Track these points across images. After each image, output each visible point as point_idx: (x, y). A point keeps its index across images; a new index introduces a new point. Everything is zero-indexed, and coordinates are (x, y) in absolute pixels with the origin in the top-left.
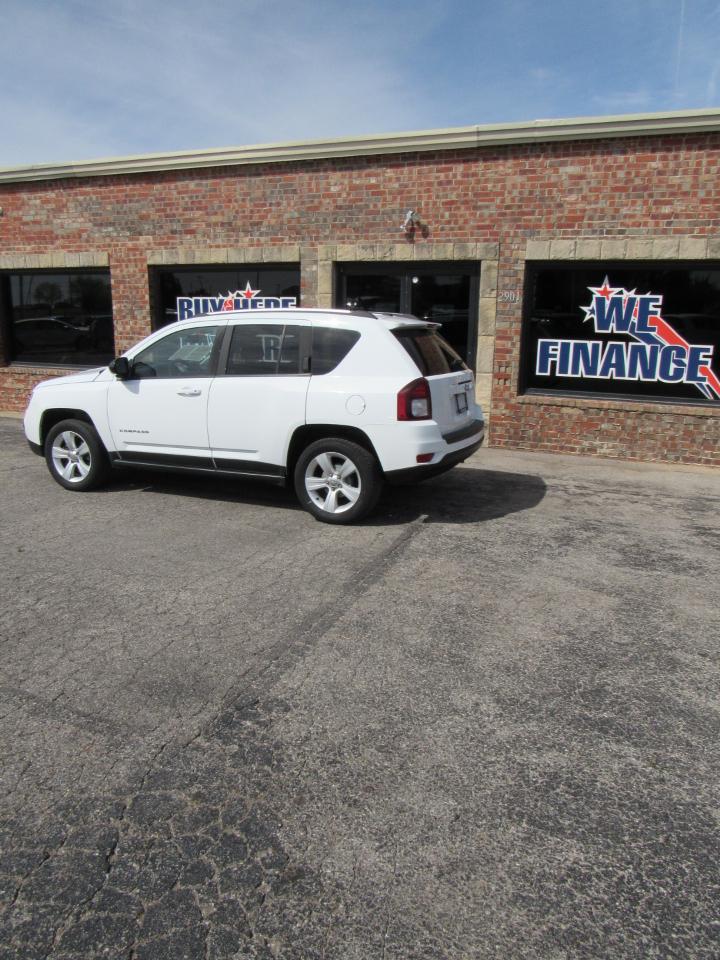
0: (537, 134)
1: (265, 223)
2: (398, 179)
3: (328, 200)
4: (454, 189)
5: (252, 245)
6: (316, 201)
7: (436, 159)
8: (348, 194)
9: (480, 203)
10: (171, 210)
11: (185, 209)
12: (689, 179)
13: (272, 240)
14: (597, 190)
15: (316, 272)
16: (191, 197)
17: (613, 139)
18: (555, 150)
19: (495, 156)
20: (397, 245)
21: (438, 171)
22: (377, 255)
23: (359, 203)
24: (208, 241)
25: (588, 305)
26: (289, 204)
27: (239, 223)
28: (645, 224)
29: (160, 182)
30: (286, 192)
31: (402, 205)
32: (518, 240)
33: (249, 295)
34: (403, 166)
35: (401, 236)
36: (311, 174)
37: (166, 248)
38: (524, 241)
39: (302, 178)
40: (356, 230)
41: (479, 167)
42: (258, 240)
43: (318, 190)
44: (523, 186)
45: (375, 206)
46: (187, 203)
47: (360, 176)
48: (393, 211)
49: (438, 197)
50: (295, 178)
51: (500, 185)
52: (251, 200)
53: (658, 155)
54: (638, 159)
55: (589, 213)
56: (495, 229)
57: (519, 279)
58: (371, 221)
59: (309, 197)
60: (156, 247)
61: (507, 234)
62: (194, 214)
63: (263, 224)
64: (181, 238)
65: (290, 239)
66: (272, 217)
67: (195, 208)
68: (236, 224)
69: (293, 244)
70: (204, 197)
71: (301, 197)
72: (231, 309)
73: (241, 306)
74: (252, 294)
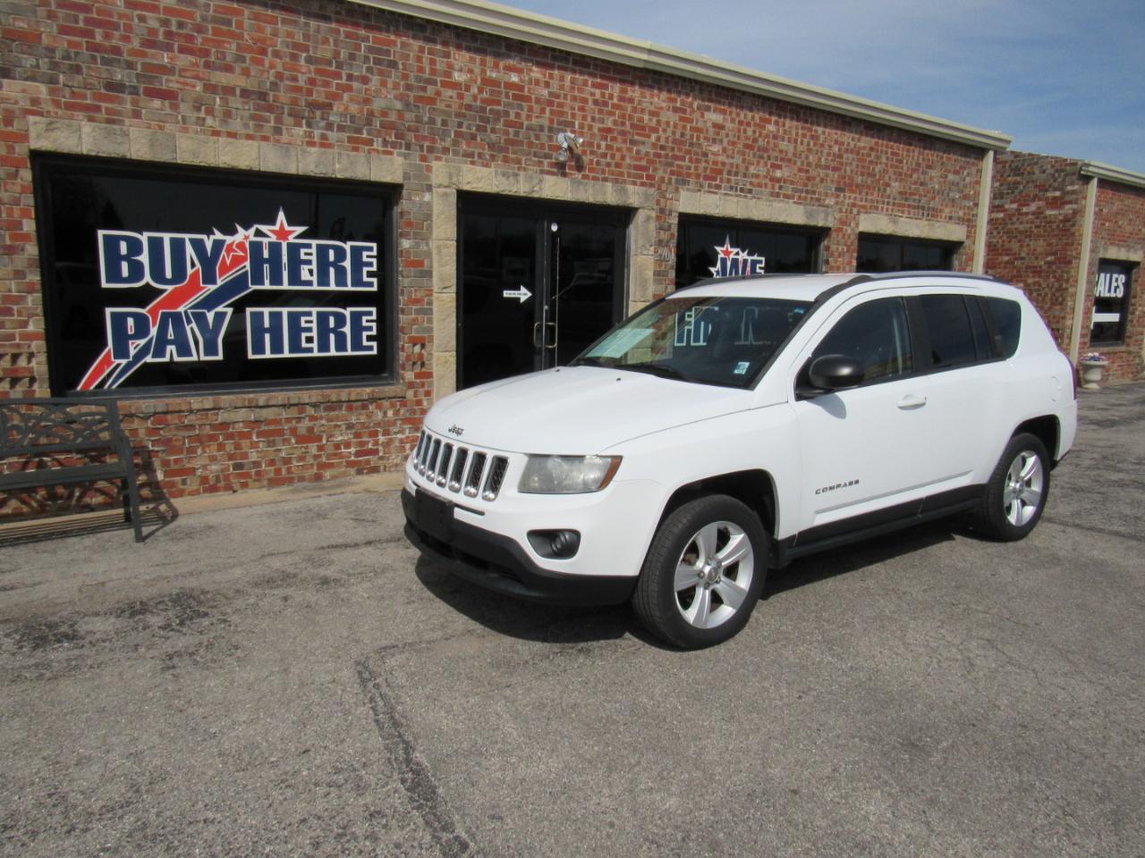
0: (699, 70)
1: (337, 108)
2: (547, 85)
3: (449, 92)
4: (611, 114)
5: (311, 144)
6: (431, 90)
7: (591, 70)
8: (481, 90)
9: (636, 137)
10: (108, 36)
11: (150, 43)
12: (791, 149)
13: (350, 140)
14: (733, 143)
15: (429, 204)
16: (165, 23)
17: (744, 93)
18: (701, 91)
19: (650, 83)
20: (547, 177)
21: (594, 85)
22: (519, 186)
23: (496, 107)
24: (209, 121)
25: (715, 265)
26: (384, 84)
27: (284, 97)
28: (766, 186)
30: (378, 62)
31: (551, 121)
32: (671, 188)
33: (282, 234)
34: (551, 67)
35: (551, 165)
36: (421, 43)
37: (91, 119)
38: (677, 190)
39: (408, 47)
40: (492, 146)
41: (635, 92)
42: (324, 137)
43: (433, 72)
44: (675, 126)
45: (518, 115)
46: (153, 32)
47: (496, 66)
48: (541, 128)
49: (593, 119)
50: (394, 43)
51: (655, 119)
52: (309, 60)
53: (774, 118)
54: (761, 119)
55: (727, 167)
56: (651, 172)
57: (672, 235)
58: (511, 136)
59: (419, 79)
60: (60, 112)
61: (662, 179)
62: (172, 59)
63: (335, 108)
64: (135, 103)
65: (385, 143)
66: (351, 100)
67: (176, 47)
68: (276, 99)
69: (391, 153)
70: (200, 29)
71: (405, 77)
72: (243, 259)
73: (266, 254)
74: (290, 232)
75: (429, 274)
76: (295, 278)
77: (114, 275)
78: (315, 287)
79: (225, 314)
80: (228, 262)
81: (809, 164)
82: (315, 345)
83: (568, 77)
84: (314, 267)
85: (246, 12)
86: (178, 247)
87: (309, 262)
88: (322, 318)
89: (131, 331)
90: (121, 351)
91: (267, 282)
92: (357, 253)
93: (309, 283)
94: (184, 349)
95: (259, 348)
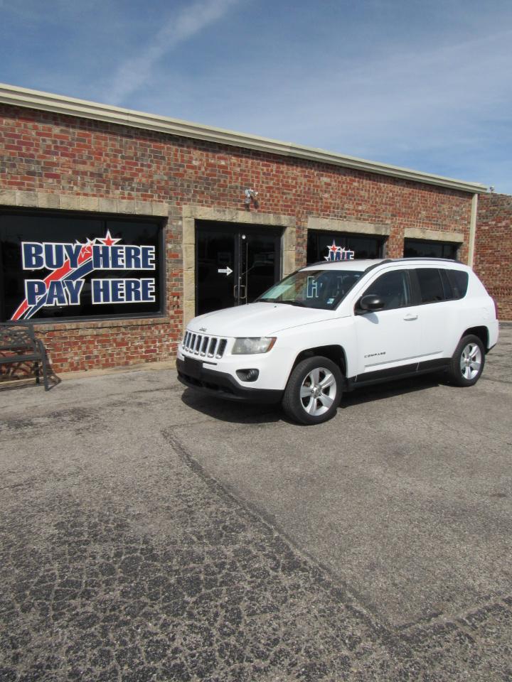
0: (317, 156)
1: (136, 180)
2: (239, 165)
3: (190, 171)
4: (272, 179)
5: (123, 198)
6: (181, 170)
7: (261, 158)
8: (206, 169)
9: (285, 191)
10: (28, 149)
11: (48, 152)
12: (367, 195)
13: (142, 195)
14: (336, 193)
15: (181, 227)
16: (55, 142)
17: (341, 167)
18: (318, 166)
19: (292, 163)
20: (239, 212)
21: (263, 165)
22: (226, 217)
23: (214, 178)
24: (75, 188)
25: (327, 255)
26: (158, 168)
27: (111, 175)
28: (353, 214)
29: (13, 117)
30: (155, 157)
31: (242, 184)
32: (304, 216)
33: (109, 242)
34: (242, 157)
35: (242, 206)
36: (177, 147)
37: (20, 189)
38: (307, 217)
39: (171, 149)
40: (212, 197)
41: (284, 168)
42: (129, 194)
43: (183, 161)
44: (305, 184)
45: (225, 181)
46: (49, 146)
47: (214, 157)
48: (237, 187)
49: (263, 182)
50: (163, 148)
51: (294, 181)
52: (123, 157)
53: (357, 179)
54: (350, 180)
55: (333, 205)
56: (293, 208)
57: (304, 240)
58: (221, 192)
59: (175, 165)
60: (6, 186)
61: (299, 212)
62: (58, 159)
63: (135, 180)
64: (40, 180)
65: (159, 197)
66: (143, 176)
67: (60, 153)
68: (107, 176)
69: (162, 202)
70: (71, 144)
71: (169, 164)
72: (90, 255)
73: (101, 253)
74: (113, 241)
75: (181, 261)
76: (115, 264)
77: (29, 263)
78: (125, 268)
79: (81, 282)
80: (83, 256)
81: (376, 203)
82: (124, 297)
83: (250, 161)
84: (124, 258)
85: (93, 135)
86: (59, 249)
87: (122, 256)
88: (128, 284)
89: (37, 291)
90: (32, 301)
91: (102, 266)
92: (145, 251)
93: (122, 266)
94: (61, 300)
95: (97, 299)
